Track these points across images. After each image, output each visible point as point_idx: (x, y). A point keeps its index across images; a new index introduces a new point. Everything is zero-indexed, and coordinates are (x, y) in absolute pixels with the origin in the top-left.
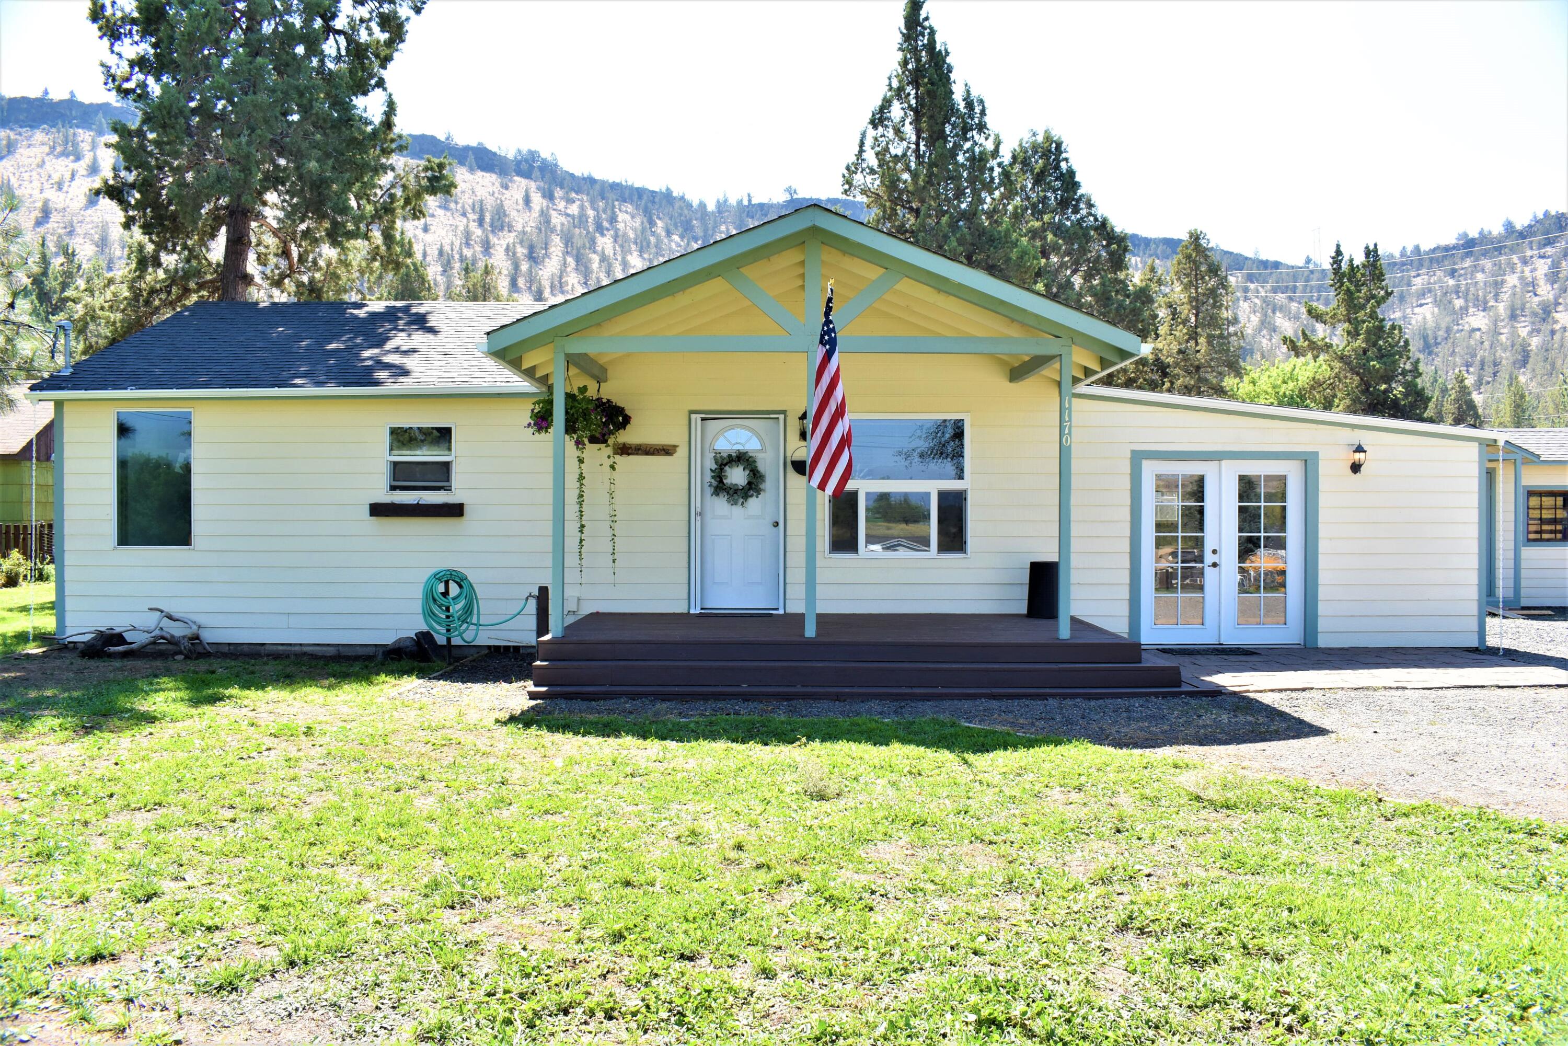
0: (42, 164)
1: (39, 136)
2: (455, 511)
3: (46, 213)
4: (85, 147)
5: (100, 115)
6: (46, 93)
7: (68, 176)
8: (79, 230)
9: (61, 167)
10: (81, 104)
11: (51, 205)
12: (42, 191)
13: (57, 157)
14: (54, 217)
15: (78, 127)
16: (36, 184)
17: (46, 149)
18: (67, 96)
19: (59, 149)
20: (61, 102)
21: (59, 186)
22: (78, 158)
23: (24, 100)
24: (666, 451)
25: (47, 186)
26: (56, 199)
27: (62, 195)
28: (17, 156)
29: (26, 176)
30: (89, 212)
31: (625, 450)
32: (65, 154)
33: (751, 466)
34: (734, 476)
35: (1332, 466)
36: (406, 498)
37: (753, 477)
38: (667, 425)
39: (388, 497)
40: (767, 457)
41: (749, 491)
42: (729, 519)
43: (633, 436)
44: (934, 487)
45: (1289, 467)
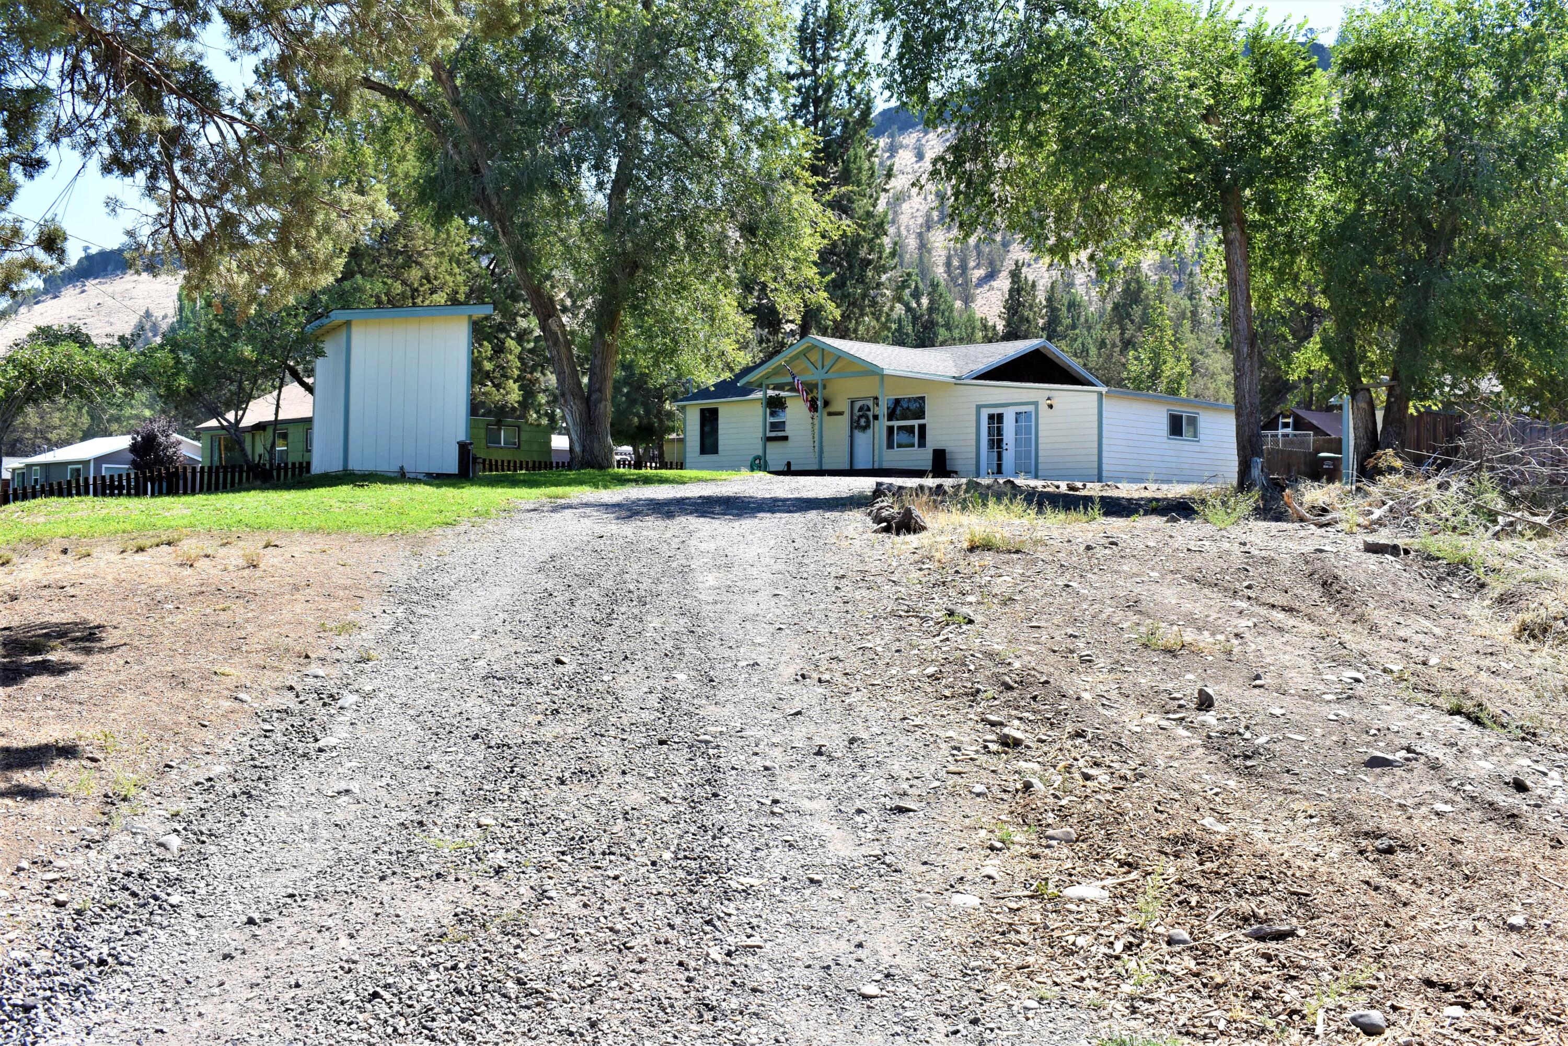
2: (785, 438)
24: (841, 414)
31: (830, 414)
33: (867, 418)
34: (863, 422)
35: (1043, 407)
36: (773, 434)
37: (868, 422)
38: (841, 404)
39: (769, 434)
40: (870, 414)
41: (867, 427)
42: (862, 438)
43: (832, 409)
44: (916, 423)
45: (1031, 408)
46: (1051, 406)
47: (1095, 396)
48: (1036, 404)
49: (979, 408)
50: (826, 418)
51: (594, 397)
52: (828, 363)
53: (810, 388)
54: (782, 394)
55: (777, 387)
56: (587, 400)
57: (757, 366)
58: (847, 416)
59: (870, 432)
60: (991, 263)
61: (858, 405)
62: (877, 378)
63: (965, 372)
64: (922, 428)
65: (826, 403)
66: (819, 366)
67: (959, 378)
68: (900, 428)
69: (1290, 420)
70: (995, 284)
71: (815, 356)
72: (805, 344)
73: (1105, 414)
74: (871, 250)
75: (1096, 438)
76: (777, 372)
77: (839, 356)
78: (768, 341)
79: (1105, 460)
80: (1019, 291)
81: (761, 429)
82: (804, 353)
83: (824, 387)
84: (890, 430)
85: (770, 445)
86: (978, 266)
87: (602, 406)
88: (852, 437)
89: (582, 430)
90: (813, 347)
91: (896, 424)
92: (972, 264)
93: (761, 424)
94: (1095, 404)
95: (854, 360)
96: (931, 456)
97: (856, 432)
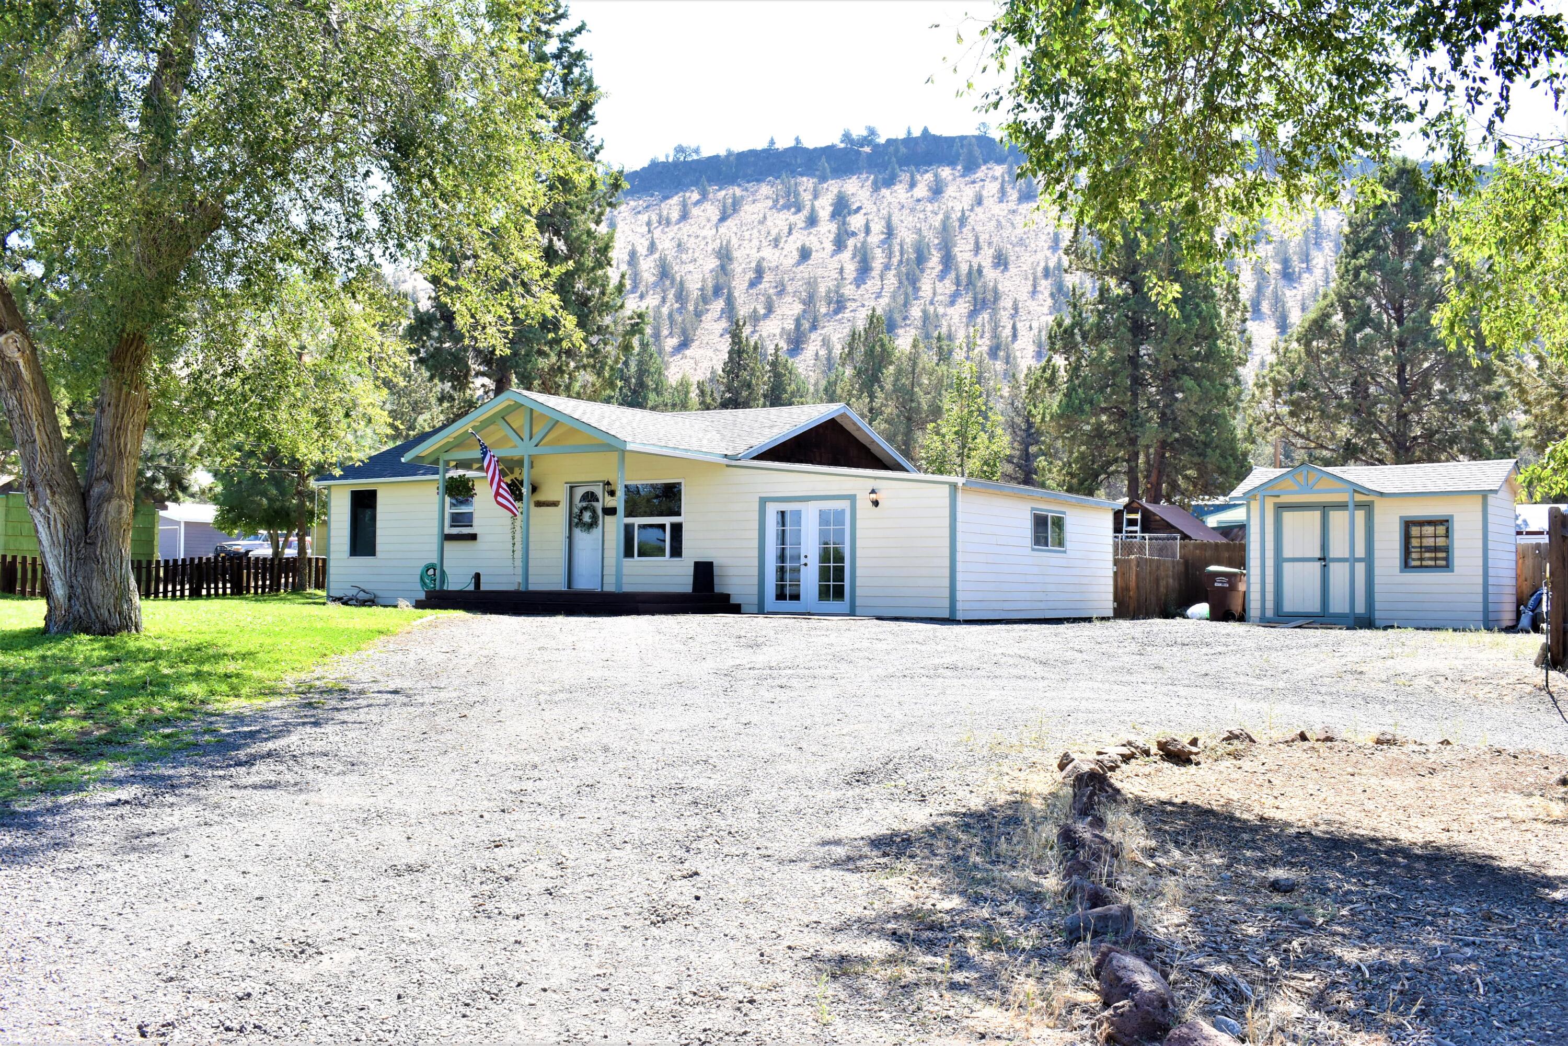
0: (762, 222)
1: (765, 189)
2: (473, 537)
3: (759, 272)
4: (806, 197)
5: (824, 159)
6: (772, 142)
7: (786, 231)
8: (790, 289)
9: (780, 221)
10: (806, 150)
11: (765, 264)
12: (759, 249)
13: (779, 210)
14: (768, 277)
15: (802, 175)
16: (755, 242)
17: (770, 203)
18: (791, 143)
19: (781, 202)
20: (787, 150)
21: (776, 242)
22: (799, 210)
23: (753, 153)
24: (555, 504)
25: (765, 243)
26: (770, 255)
27: (777, 252)
28: (742, 213)
29: (747, 235)
30: (801, 268)
31: (539, 504)
32: (787, 207)
33: (594, 512)
34: (587, 517)
35: (863, 503)
36: (455, 531)
37: (594, 517)
38: (555, 491)
39: (448, 530)
40: (599, 506)
41: (593, 524)
42: (585, 540)
43: (542, 497)
44: (667, 521)
45: (845, 505)
46: (876, 503)
47: (946, 489)
48: (852, 498)
49: (763, 501)
50: (534, 510)
51: (96, 491)
52: (538, 430)
53: (509, 465)
54: (469, 474)
55: (460, 465)
56: (84, 496)
57: (436, 431)
58: (563, 508)
59: (597, 532)
60: (684, 332)
61: (579, 492)
62: (614, 457)
63: (741, 448)
64: (677, 529)
65: (534, 489)
66: (526, 436)
67: (735, 458)
68: (643, 527)
69: (1138, 516)
70: (688, 352)
71: (518, 421)
72: (503, 401)
73: (960, 516)
74: (592, 283)
75: (946, 552)
76: (460, 442)
77: (555, 421)
78: (452, 399)
79: (959, 586)
80: (740, 353)
81: (436, 524)
82: (503, 416)
83: (532, 466)
84: (629, 529)
85: (449, 546)
86: (671, 334)
87: (111, 507)
88: (570, 538)
89: (69, 556)
90: (518, 406)
91: (638, 521)
92: (665, 332)
93: (436, 515)
94: (946, 501)
95: (578, 427)
96: (691, 571)
97: (579, 534)
